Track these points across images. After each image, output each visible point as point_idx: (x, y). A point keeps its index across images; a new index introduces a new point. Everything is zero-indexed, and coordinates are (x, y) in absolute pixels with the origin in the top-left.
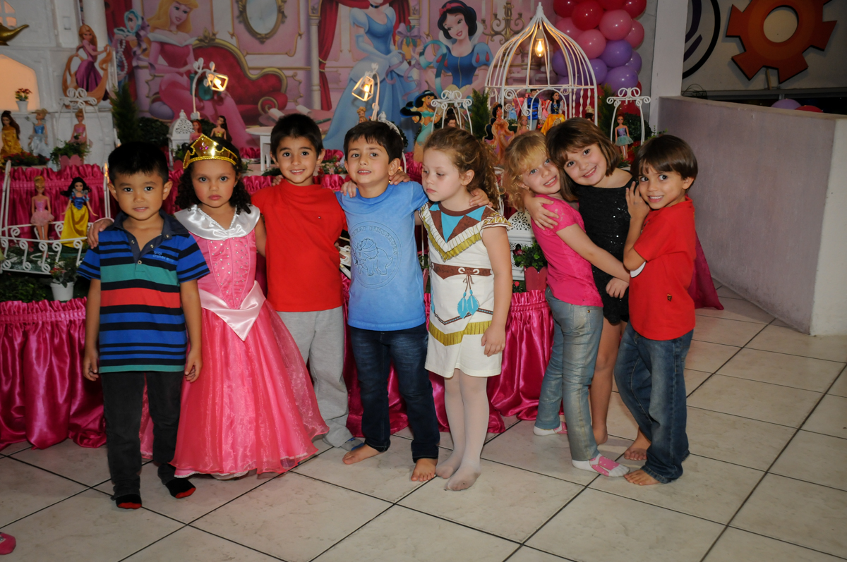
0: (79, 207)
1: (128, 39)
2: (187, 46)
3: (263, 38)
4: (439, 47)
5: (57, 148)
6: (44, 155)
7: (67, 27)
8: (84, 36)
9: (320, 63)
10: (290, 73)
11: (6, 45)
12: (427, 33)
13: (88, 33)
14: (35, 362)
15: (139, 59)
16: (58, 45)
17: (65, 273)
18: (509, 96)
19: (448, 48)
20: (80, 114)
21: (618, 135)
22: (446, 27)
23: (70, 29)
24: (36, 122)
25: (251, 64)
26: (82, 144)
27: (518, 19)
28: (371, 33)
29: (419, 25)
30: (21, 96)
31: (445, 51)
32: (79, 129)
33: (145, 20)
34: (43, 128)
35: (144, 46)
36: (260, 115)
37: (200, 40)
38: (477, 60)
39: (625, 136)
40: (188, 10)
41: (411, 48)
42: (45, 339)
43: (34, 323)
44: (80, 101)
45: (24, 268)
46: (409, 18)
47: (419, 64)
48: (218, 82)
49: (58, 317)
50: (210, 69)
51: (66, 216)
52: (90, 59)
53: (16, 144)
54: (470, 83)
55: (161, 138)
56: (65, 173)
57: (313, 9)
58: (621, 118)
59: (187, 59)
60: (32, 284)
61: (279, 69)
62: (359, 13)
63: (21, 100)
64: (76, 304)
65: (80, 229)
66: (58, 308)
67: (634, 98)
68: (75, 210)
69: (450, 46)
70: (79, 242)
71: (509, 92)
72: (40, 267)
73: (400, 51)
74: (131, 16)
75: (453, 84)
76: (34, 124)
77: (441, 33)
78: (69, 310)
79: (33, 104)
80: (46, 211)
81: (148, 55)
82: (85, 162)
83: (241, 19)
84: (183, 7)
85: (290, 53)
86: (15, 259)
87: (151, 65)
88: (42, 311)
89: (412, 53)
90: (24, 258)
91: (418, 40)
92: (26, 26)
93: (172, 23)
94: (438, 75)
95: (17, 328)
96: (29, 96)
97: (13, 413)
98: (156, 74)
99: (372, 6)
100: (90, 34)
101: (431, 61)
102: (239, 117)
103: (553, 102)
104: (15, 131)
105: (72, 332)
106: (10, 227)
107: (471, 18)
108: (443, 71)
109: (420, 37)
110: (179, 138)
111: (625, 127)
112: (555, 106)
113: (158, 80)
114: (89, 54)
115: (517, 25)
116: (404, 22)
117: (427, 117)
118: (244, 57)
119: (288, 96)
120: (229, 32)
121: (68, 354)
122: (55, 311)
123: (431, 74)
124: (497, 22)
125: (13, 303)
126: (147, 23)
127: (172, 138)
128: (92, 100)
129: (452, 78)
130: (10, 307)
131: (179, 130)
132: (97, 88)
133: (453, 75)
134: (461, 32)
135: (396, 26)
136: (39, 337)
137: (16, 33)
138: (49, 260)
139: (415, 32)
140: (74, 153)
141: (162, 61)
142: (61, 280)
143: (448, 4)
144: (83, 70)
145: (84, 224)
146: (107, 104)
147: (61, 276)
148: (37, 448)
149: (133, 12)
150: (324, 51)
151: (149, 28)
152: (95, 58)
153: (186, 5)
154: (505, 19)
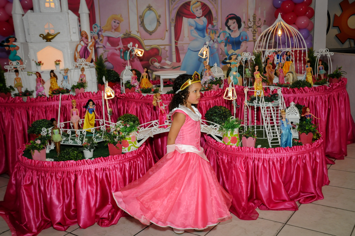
0: (91, 113)
1: (94, 36)
2: (119, 38)
3: (151, 33)
4: (226, 34)
5: (74, 85)
6: (68, 88)
7: (74, 32)
8: (83, 36)
9: (175, 42)
10: (162, 47)
11: (50, 41)
12: (221, 28)
13: (85, 34)
14: (81, 189)
15: (99, 44)
16: (71, 40)
17: (90, 145)
18: (270, 54)
19: (230, 34)
20: (83, 70)
21: (320, 70)
22: (229, 25)
23: (75, 33)
24: (64, 74)
25: (146, 44)
26: (84, 83)
27: (259, 21)
28: (197, 29)
29: (217, 24)
30: (57, 63)
31: (228, 35)
32: (82, 76)
33: (101, 27)
34: (67, 77)
35: (101, 38)
36: (150, 65)
37: (124, 35)
38: (242, 39)
39: (323, 70)
40: (119, 22)
41: (214, 35)
42: (85, 178)
43: (80, 171)
44: (83, 64)
45: (70, 143)
46: (213, 22)
47: (217, 41)
48: (139, 53)
49: (90, 167)
50: (136, 47)
51: (85, 118)
52: (86, 45)
53: (56, 84)
54: (239, 48)
55: (115, 78)
56: (78, 96)
57: (172, 19)
58: (320, 62)
59: (119, 43)
60: (76, 151)
61: (158, 45)
62: (191, 20)
63: (57, 65)
64: (98, 161)
65: (92, 123)
66: (90, 163)
67: (326, 53)
68: (89, 114)
69: (230, 33)
70: (93, 130)
71: (270, 52)
72: (77, 142)
73: (209, 36)
74: (95, 26)
75: (232, 49)
76: (63, 75)
77: (227, 28)
78: (95, 163)
79: (62, 66)
80: (77, 116)
81: (102, 42)
82: (86, 91)
83: (142, 25)
84: (117, 21)
85: (162, 39)
86: (65, 139)
87: (103, 46)
88: (83, 165)
89: (215, 37)
90: (69, 138)
91: (217, 31)
92: (59, 33)
93: (112, 28)
94: (225, 46)
95: (72, 173)
96: (60, 63)
97: (71, 212)
98: (106, 50)
99: (197, 17)
100: (86, 35)
101: (223, 40)
102: (142, 67)
103: (287, 56)
104: (55, 79)
105: (97, 174)
106: (61, 123)
107: (239, 21)
108: (227, 44)
109: (218, 30)
110: (126, 78)
111: (322, 66)
112: (288, 58)
113: (107, 53)
114: (85, 43)
115: (258, 23)
116: (211, 24)
117: (233, 64)
118: (143, 41)
119: (162, 57)
120: (136, 31)
121: (95, 184)
122: (89, 164)
123: (223, 45)
124: (250, 22)
125: (70, 162)
126: (102, 29)
127: (123, 78)
128: (87, 63)
129: (231, 46)
130: (69, 163)
131: (126, 75)
132: (88, 58)
133: (232, 45)
134: (235, 27)
135: (208, 26)
136: (82, 177)
137: (55, 36)
138: (80, 139)
139: (215, 28)
140: (82, 87)
141: (108, 45)
142: (88, 148)
143: (229, 16)
144: (82, 50)
145: (93, 120)
146: (92, 64)
147: (88, 147)
148: (82, 228)
149: (96, 25)
150: (177, 37)
151: (103, 31)
152: (87, 45)
153: (118, 20)
154: (253, 21)
